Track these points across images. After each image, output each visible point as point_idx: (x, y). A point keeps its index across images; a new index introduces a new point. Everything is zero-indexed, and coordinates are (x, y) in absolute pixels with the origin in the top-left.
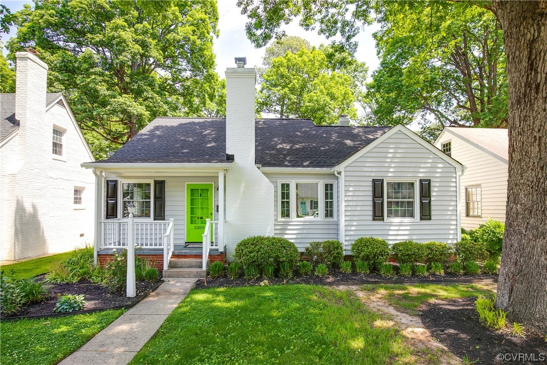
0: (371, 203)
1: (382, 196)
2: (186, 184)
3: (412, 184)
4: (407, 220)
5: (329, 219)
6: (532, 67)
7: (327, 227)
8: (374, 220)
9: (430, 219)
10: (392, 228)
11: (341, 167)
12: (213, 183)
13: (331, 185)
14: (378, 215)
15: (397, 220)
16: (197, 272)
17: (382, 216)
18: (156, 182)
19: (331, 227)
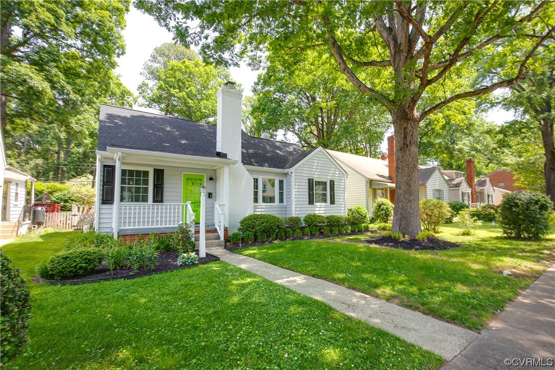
0: (307, 194)
1: (313, 190)
2: (183, 173)
3: (326, 183)
4: (323, 204)
5: (281, 204)
6: (405, 138)
7: (280, 209)
8: (309, 204)
9: (334, 204)
10: (317, 209)
11: (292, 169)
12: (205, 175)
13: (283, 181)
14: (311, 202)
15: (319, 204)
16: (218, 242)
17: (313, 202)
18: (155, 170)
19: (283, 209)
